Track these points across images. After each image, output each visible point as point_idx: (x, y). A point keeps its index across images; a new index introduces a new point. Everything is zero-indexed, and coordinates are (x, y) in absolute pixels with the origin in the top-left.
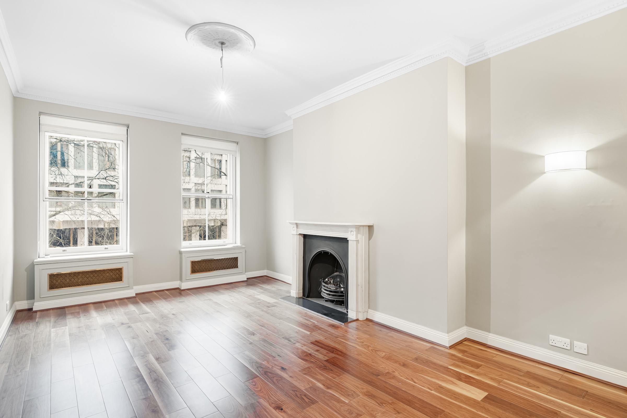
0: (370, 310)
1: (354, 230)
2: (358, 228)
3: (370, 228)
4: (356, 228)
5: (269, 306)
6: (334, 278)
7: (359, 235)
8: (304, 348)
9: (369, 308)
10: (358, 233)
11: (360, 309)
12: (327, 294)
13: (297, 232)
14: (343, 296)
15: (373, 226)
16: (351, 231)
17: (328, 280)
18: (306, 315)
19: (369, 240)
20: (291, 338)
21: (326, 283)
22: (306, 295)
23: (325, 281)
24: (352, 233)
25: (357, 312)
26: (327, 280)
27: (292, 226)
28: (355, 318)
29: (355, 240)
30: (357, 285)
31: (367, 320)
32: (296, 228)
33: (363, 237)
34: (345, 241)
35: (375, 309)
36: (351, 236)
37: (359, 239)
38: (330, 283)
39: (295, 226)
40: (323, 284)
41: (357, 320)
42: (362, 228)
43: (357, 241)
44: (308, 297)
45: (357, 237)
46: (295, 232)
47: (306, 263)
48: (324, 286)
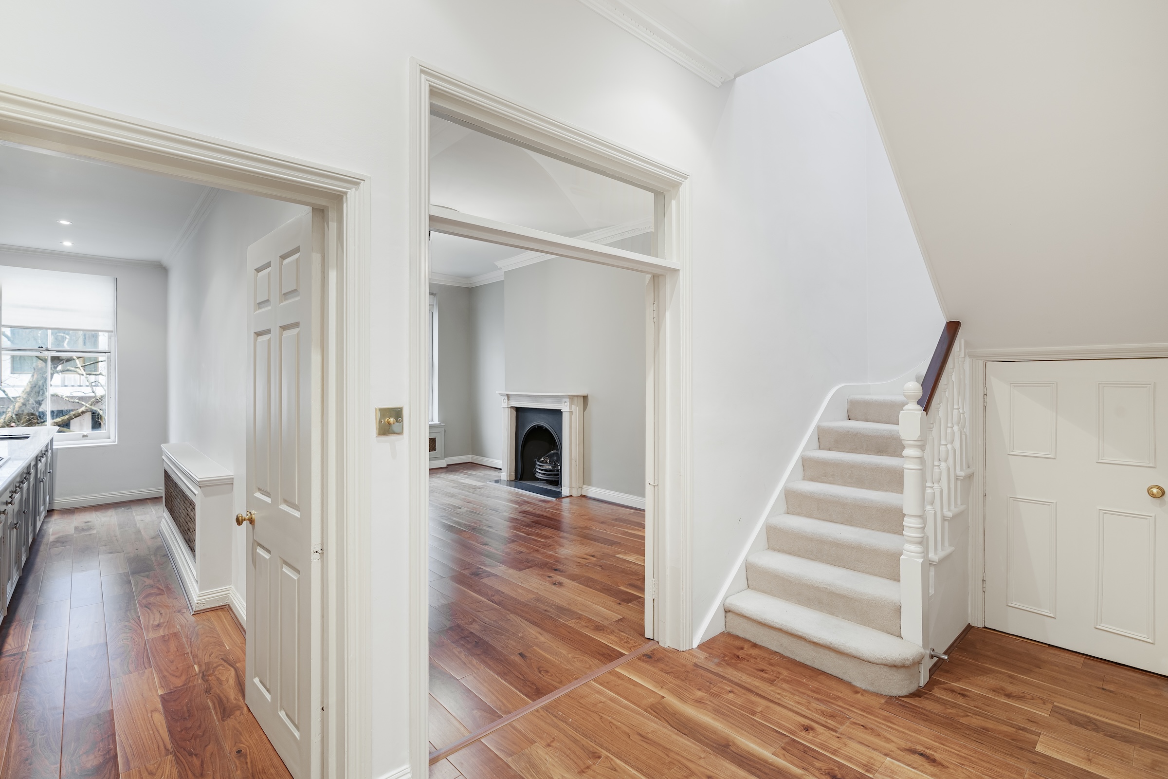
0: (584, 486)
1: (568, 400)
2: (572, 398)
3: (585, 398)
4: (569, 398)
5: (475, 488)
6: (550, 457)
7: (573, 406)
8: (512, 516)
9: (584, 484)
10: (571, 403)
11: (574, 485)
12: (541, 473)
13: (508, 404)
14: (557, 475)
15: (587, 396)
16: (565, 402)
17: (544, 460)
18: (517, 494)
19: (584, 410)
20: (499, 509)
21: (542, 462)
22: (519, 476)
23: (540, 461)
24: (566, 403)
25: (571, 488)
26: (542, 459)
27: (503, 397)
28: (568, 495)
29: (568, 411)
30: (571, 460)
31: (582, 496)
32: (507, 400)
33: (577, 409)
34: (558, 413)
35: (590, 484)
36: (564, 408)
37: (572, 410)
38: (546, 463)
39: (506, 398)
40: (538, 463)
41: (571, 496)
42: (576, 397)
43: (571, 412)
44: (521, 479)
45: (570, 408)
46: (505, 405)
47: (519, 439)
48: (540, 466)
